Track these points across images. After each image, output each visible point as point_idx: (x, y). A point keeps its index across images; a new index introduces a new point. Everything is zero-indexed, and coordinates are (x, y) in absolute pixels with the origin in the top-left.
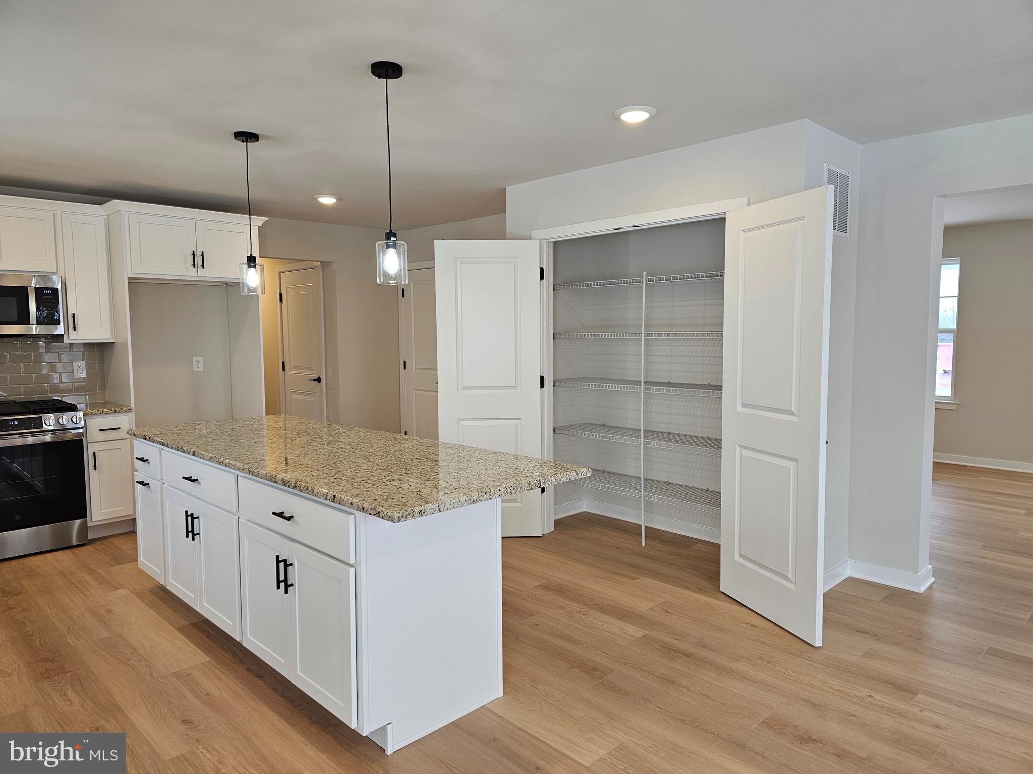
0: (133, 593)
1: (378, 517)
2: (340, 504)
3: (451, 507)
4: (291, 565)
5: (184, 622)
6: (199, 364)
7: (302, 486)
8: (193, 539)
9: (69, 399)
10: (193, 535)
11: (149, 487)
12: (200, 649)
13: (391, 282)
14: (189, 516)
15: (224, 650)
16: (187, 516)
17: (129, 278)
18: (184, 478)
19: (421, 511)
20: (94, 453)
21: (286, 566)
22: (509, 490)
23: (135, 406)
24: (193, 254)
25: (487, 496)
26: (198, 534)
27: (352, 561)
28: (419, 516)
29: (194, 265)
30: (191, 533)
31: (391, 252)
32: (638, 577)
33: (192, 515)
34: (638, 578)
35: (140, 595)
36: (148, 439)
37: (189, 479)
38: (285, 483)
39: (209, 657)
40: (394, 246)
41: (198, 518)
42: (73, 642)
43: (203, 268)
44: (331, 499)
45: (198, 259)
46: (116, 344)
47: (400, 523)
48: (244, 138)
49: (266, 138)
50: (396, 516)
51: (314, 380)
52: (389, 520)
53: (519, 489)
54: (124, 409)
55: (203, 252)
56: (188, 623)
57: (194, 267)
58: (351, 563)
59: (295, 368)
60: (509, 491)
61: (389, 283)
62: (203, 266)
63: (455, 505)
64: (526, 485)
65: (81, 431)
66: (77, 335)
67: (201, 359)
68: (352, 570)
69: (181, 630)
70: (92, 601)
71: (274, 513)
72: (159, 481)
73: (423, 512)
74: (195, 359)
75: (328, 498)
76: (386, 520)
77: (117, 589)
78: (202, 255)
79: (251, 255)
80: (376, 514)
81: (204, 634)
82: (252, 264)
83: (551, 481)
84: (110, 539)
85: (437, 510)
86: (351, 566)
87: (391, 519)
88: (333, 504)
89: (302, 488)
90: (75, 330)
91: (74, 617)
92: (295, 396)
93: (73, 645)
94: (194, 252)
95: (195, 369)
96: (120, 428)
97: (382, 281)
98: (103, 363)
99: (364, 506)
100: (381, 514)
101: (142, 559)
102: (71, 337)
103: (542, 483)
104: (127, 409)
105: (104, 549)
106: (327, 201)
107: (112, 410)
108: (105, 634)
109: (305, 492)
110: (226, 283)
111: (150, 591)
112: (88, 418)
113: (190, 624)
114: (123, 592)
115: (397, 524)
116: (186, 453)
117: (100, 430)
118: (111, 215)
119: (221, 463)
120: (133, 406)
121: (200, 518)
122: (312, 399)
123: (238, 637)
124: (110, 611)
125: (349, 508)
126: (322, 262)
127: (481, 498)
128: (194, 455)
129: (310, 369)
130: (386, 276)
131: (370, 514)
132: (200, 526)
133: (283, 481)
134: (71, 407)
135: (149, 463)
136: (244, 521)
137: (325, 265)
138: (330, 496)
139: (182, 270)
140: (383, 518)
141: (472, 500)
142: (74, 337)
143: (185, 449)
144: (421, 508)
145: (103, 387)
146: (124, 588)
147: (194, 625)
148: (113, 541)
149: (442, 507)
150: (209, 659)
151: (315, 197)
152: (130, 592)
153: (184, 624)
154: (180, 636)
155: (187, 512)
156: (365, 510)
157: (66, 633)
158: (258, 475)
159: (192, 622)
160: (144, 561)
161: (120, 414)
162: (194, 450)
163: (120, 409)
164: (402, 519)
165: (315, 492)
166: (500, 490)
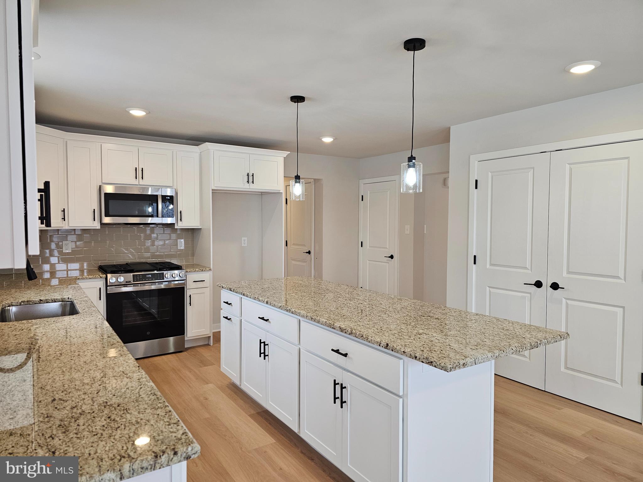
0: (217, 387)
1: (430, 365)
2: (392, 351)
3: (483, 361)
4: (345, 387)
5: (253, 412)
6: (245, 241)
7: (357, 334)
8: (265, 359)
9: (175, 262)
10: (265, 356)
11: (231, 321)
12: (267, 433)
13: (410, 191)
14: (262, 343)
15: (283, 435)
16: (261, 343)
17: (213, 190)
18: (259, 318)
19: (464, 363)
20: (190, 295)
21: (342, 388)
22: (518, 348)
23: (213, 267)
24: (248, 175)
25: (505, 354)
26: (267, 355)
27: (401, 394)
28: (463, 367)
29: (248, 182)
30: (264, 354)
31: (412, 170)
32: (562, 407)
33: (264, 342)
34: (563, 409)
35: (221, 388)
36: (233, 291)
37: (263, 319)
38: (342, 330)
39: (274, 439)
40: (414, 166)
41: (267, 345)
42: (189, 419)
43: (253, 183)
44: (384, 346)
45: (250, 178)
46: (202, 229)
47: (452, 372)
48: (296, 100)
49: (310, 99)
50: (449, 367)
51: (307, 253)
52: (442, 369)
53: (524, 348)
54: (207, 269)
55: (253, 174)
56: (255, 412)
57: (248, 183)
58: (400, 395)
59: (294, 244)
60: (518, 350)
61: (409, 192)
62: (253, 182)
63: (485, 359)
64: (529, 345)
65: (183, 282)
66: (182, 224)
67: (246, 238)
68: (401, 400)
69: (251, 416)
70: (195, 391)
71: (332, 350)
72: (239, 318)
73: (465, 364)
74: (243, 238)
75: (381, 345)
76: (439, 368)
77: (208, 384)
78: (253, 175)
79: (297, 175)
80: (428, 363)
81: (267, 422)
82: (298, 180)
83: (544, 343)
84: (196, 349)
85: (474, 363)
86: (400, 397)
87: (445, 369)
88: (386, 350)
89: (357, 335)
90: (181, 221)
91: (186, 401)
92: (294, 262)
93: (190, 422)
94: (248, 173)
95: (243, 245)
96: (204, 281)
97: (405, 191)
98: (194, 240)
99: (417, 355)
100: (434, 364)
101: (223, 366)
102: (179, 225)
103: (539, 344)
104: (209, 269)
105: (194, 355)
106: (328, 140)
107: (200, 270)
108: (207, 416)
109: (360, 338)
110: (261, 192)
111: (227, 386)
112: (188, 274)
113: (256, 413)
114: (211, 386)
115: (450, 373)
116: (261, 302)
117: (194, 282)
118: (202, 152)
119: (289, 311)
120: (212, 267)
121: (269, 345)
122: (304, 264)
123: (297, 429)
124: (207, 399)
125: (402, 354)
126: (315, 180)
127: (501, 355)
128: (267, 303)
129: (304, 245)
130: (408, 187)
131: (423, 362)
132: (270, 350)
133: (340, 328)
134: (179, 267)
135: (232, 305)
136: (304, 351)
137: (316, 181)
138: (383, 343)
139: (241, 185)
140: (435, 367)
141: (495, 356)
142: (180, 225)
143: (261, 299)
144: (464, 362)
145: (193, 255)
146: (211, 383)
147: (258, 413)
148: (198, 350)
149: (477, 361)
150: (275, 441)
151: (320, 138)
152: (215, 387)
153: (253, 413)
154: (252, 421)
155: (260, 340)
156: (418, 358)
157: (183, 412)
158: (319, 322)
159: (258, 412)
160: (225, 367)
161: (205, 272)
162: (267, 300)
163: (205, 269)
164: (453, 370)
165: (369, 340)
166: (512, 349)
